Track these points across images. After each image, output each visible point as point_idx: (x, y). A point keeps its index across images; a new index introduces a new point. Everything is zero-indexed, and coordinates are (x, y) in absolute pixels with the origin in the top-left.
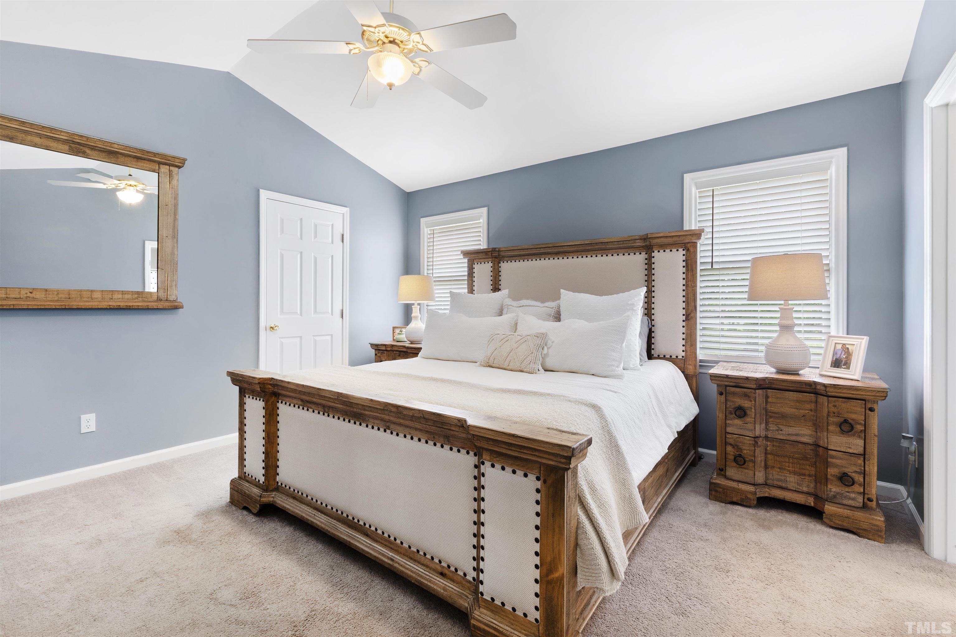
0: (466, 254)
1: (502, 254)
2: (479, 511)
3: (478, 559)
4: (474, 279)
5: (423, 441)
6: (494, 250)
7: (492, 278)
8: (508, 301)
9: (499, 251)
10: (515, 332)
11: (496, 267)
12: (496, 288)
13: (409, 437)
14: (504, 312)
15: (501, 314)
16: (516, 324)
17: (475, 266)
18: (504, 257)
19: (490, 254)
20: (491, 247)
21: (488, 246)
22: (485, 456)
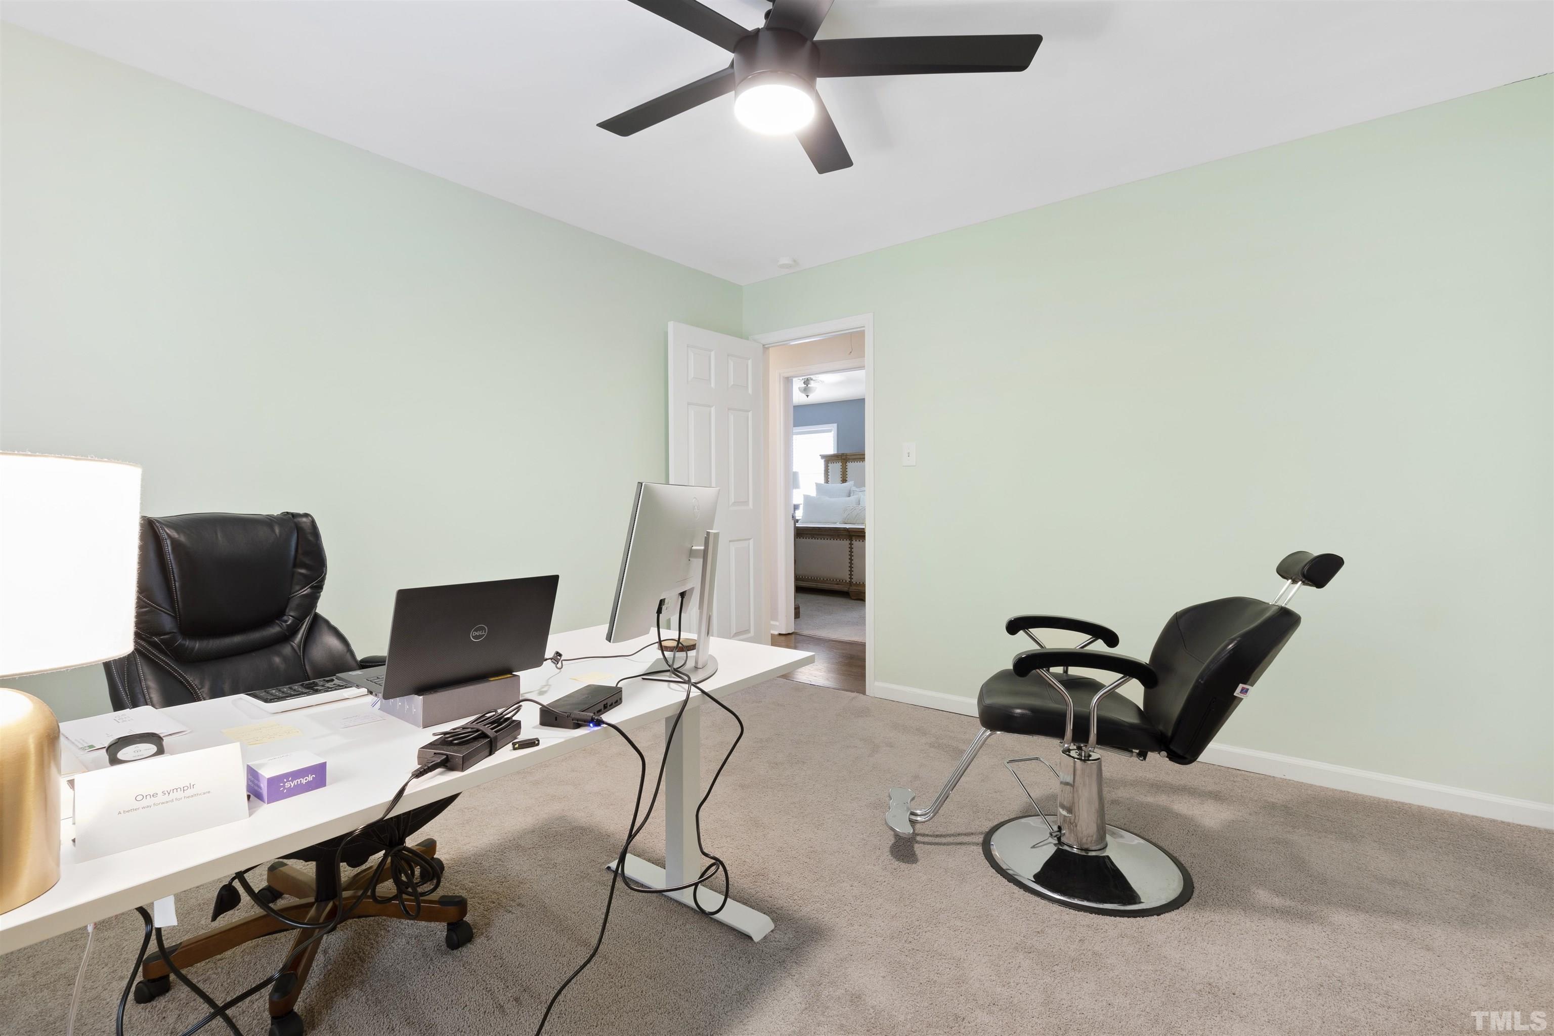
0: (823, 457)
1: (848, 457)
2: (851, 567)
3: (851, 575)
4: (829, 474)
5: (829, 539)
6: (843, 455)
7: (841, 473)
8: (854, 488)
9: (846, 455)
10: (859, 505)
11: (844, 466)
12: (844, 480)
13: (823, 539)
14: (851, 495)
15: (849, 496)
16: (859, 501)
17: (830, 465)
18: (849, 459)
19: (840, 457)
20: (841, 452)
21: (838, 452)
22: (854, 538)
